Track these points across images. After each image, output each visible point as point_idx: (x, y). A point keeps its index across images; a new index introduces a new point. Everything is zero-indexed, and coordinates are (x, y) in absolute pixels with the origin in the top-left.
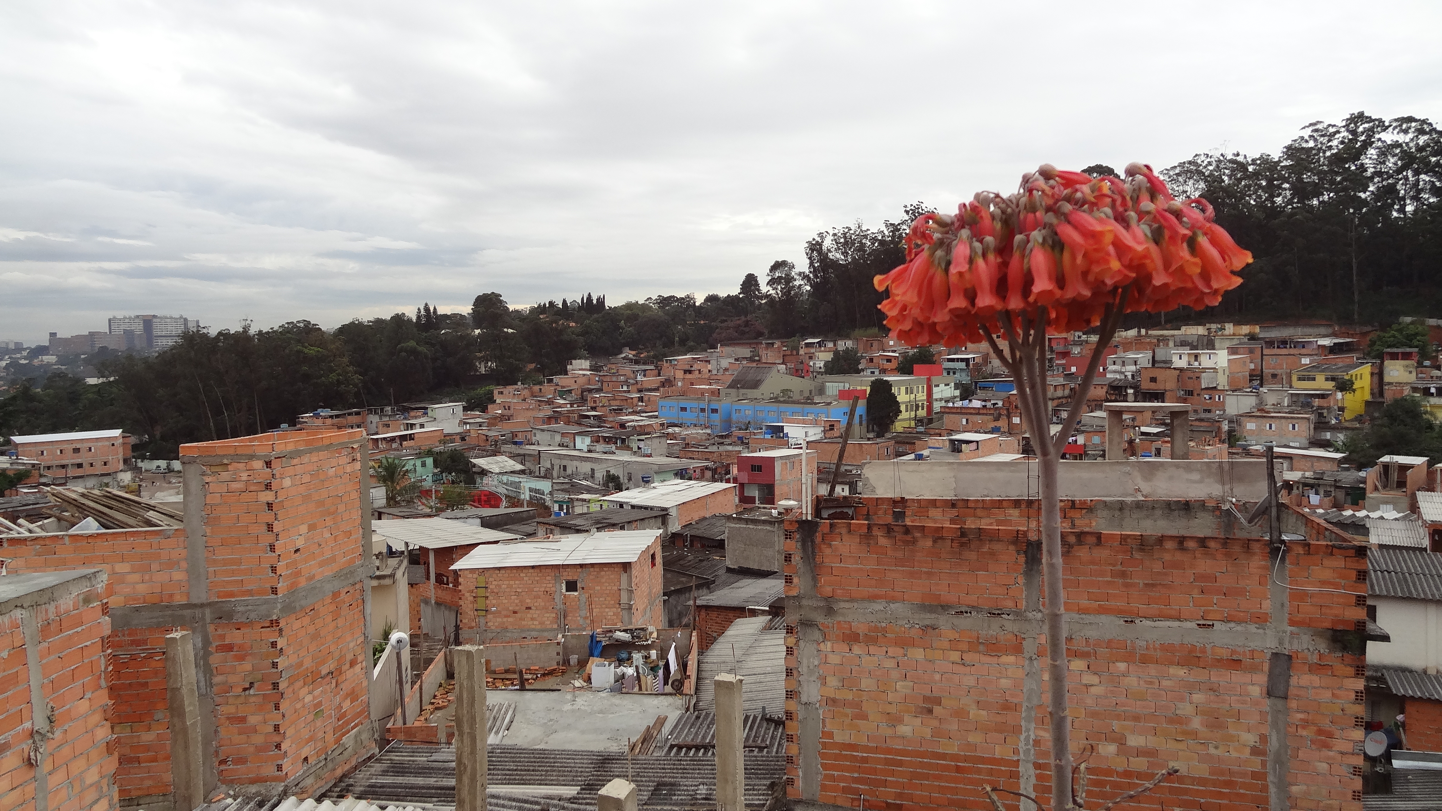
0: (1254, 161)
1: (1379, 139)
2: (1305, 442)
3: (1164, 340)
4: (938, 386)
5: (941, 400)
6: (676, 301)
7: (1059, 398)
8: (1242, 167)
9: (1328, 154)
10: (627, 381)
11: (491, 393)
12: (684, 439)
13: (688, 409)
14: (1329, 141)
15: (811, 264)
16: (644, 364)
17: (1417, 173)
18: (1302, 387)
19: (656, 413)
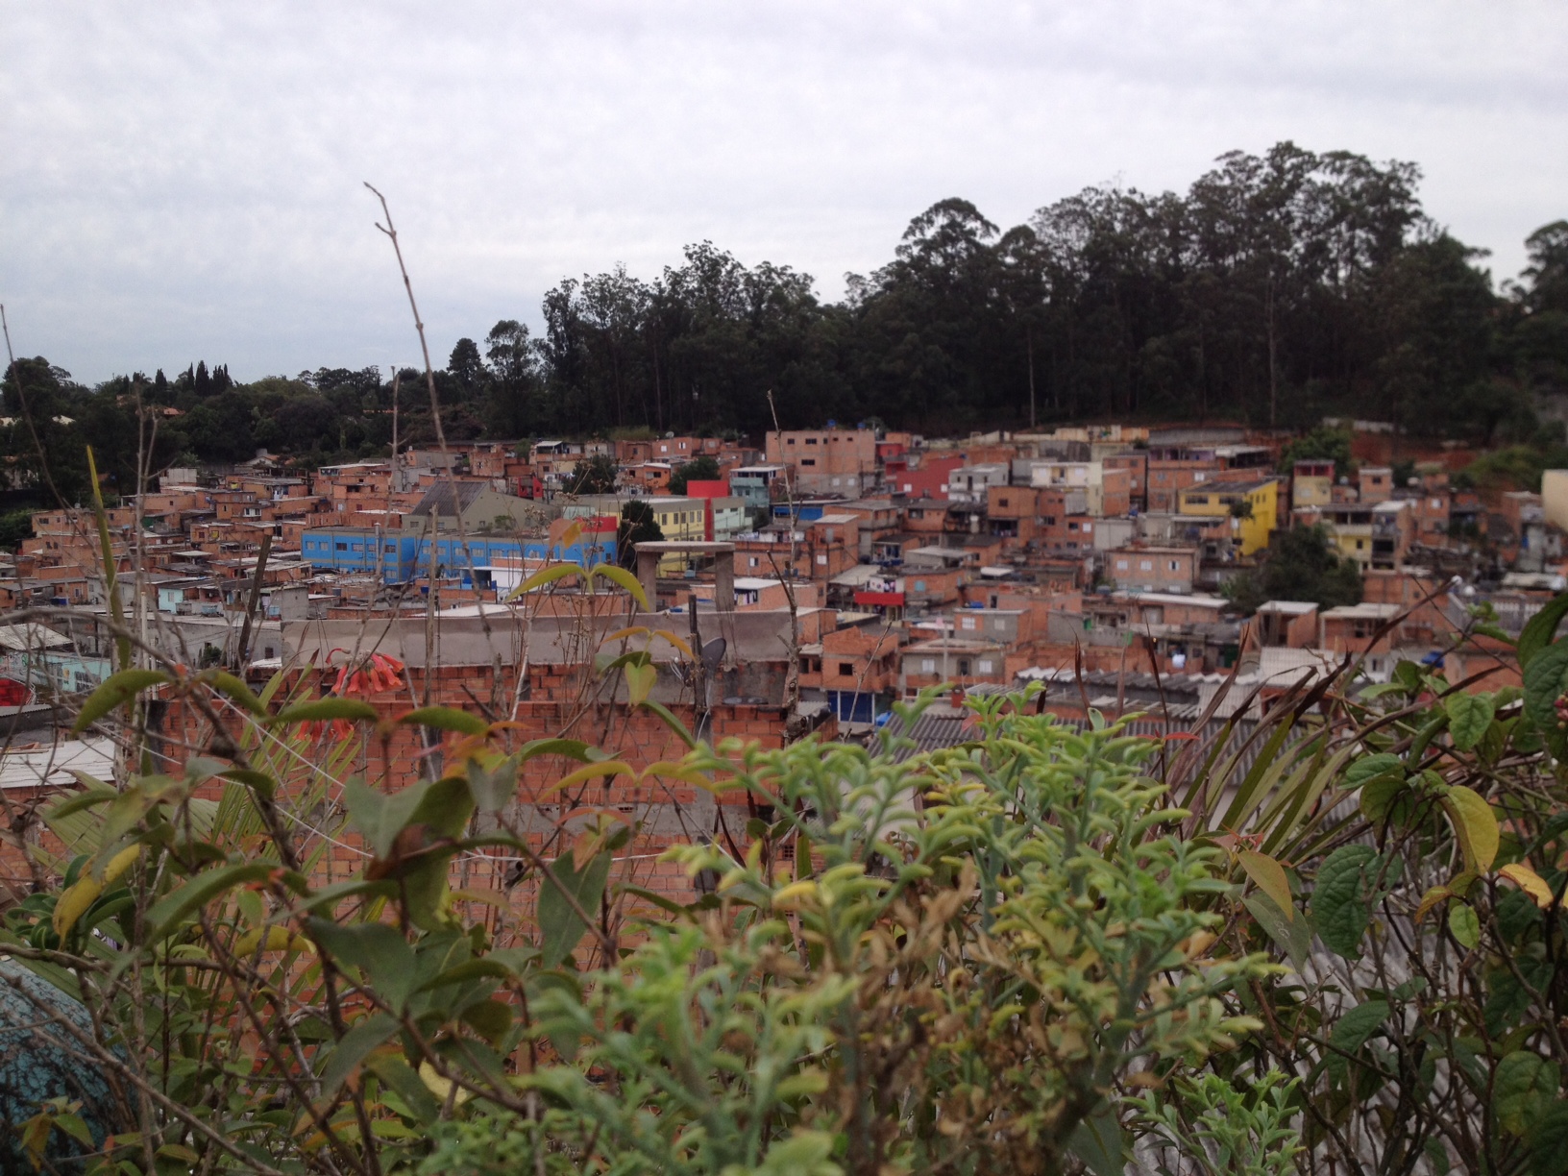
0: (1153, 204)
1: (1309, 181)
2: (1188, 586)
3: (1026, 447)
4: (720, 511)
5: (725, 531)
6: (348, 378)
7: (882, 529)
8: (1139, 209)
9: (1247, 196)
10: (256, 503)
11: (28, 521)
12: (338, 592)
13: (349, 546)
14: (1249, 178)
15: (552, 328)
16: (288, 476)
17: (1352, 227)
18: (1191, 512)
19: (299, 553)
